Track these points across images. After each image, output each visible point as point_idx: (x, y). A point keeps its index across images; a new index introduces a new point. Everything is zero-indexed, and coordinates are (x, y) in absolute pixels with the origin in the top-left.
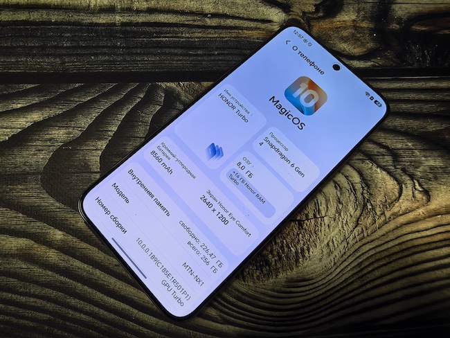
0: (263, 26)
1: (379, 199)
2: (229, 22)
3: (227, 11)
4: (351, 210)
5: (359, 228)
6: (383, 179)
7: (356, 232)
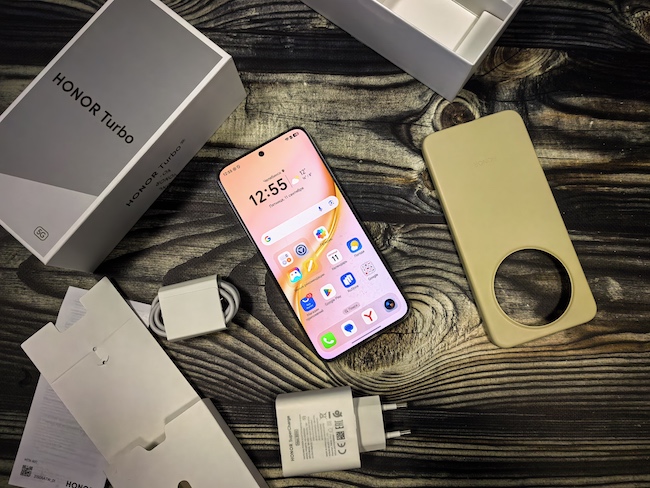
0: (404, 173)
1: (463, 324)
2: (377, 169)
3: (376, 158)
4: (441, 330)
5: (443, 344)
6: (471, 309)
7: (440, 346)
